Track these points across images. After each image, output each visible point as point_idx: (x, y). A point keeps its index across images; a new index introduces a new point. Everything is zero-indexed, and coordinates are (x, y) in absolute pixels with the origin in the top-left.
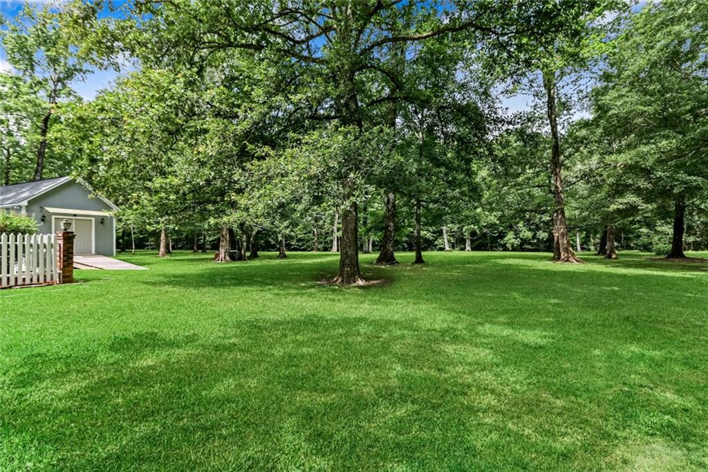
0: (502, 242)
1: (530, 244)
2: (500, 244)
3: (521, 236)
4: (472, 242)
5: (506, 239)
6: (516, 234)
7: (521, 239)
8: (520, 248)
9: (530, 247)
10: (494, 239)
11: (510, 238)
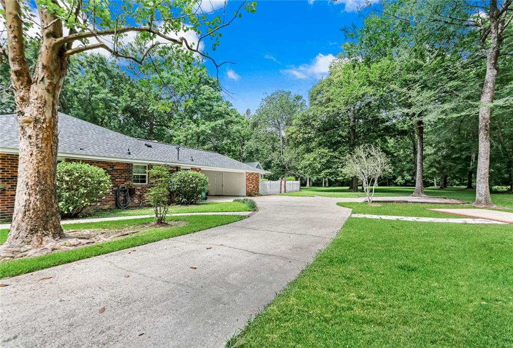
0: (395, 182)
1: (410, 182)
2: (394, 183)
3: (405, 178)
4: (378, 181)
5: (397, 180)
6: (403, 178)
7: (406, 180)
8: (405, 185)
9: (410, 184)
10: (390, 180)
11: (399, 180)
